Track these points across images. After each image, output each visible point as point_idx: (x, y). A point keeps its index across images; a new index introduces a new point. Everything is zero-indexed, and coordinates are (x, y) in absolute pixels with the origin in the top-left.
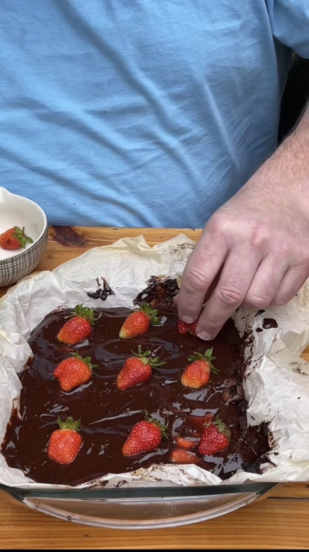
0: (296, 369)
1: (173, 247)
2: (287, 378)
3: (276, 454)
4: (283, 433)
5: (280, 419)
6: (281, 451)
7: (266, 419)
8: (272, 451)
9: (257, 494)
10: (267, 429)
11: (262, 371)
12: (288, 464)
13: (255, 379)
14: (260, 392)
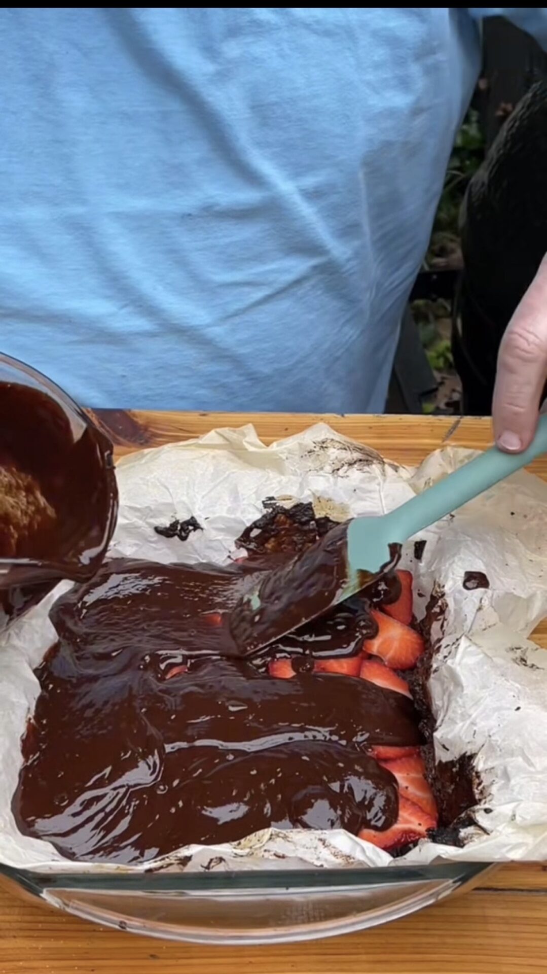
0: (519, 659)
1: (306, 446)
2: (502, 675)
3: (487, 811)
4: (499, 773)
5: (492, 748)
6: (496, 805)
7: (469, 749)
8: (480, 805)
9: (454, 882)
10: (470, 767)
11: (460, 664)
12: (510, 830)
13: (447, 678)
14: (457, 702)
